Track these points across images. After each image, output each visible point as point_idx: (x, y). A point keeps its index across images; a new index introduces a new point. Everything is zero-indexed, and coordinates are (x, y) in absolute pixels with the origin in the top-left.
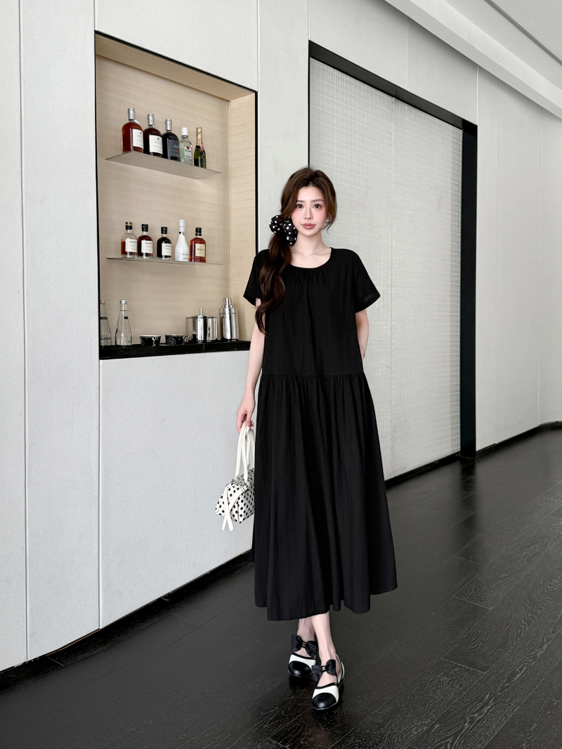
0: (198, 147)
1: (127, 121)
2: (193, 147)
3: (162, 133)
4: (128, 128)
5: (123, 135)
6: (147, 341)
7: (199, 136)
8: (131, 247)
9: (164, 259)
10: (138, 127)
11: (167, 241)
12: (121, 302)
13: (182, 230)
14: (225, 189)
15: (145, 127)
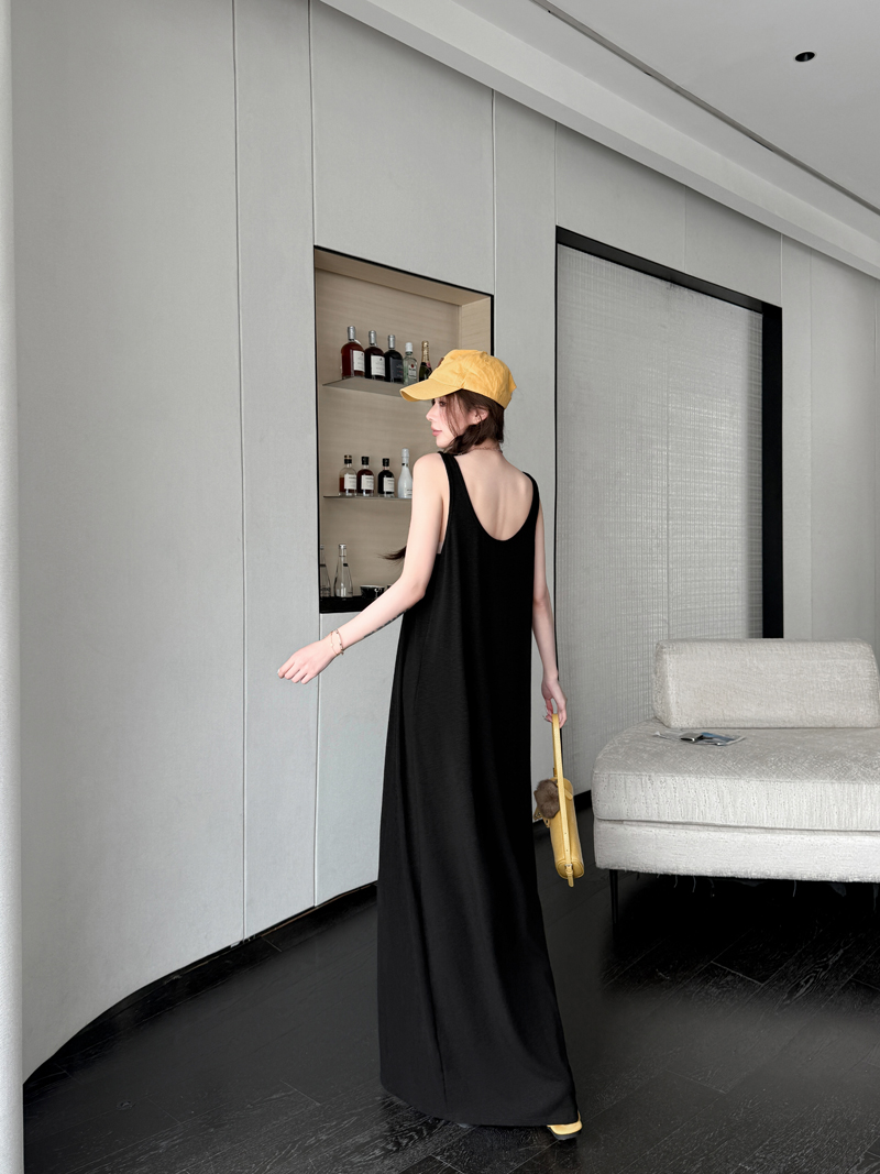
0: (423, 364)
3: (384, 351)
4: (348, 349)
5: (343, 356)
6: (369, 593)
7: (425, 352)
8: (350, 483)
9: (385, 495)
10: (359, 348)
11: (389, 474)
12: (339, 546)
13: (405, 461)
15: (366, 346)
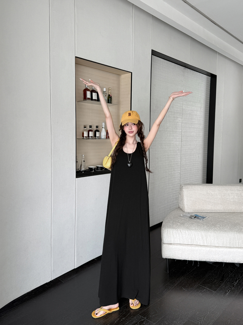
0: (109, 95)
1: (85, 88)
2: (107, 95)
4: (85, 90)
5: (84, 93)
6: (91, 169)
7: (110, 91)
8: (86, 134)
9: (97, 138)
10: (88, 90)
11: (98, 131)
12: (82, 155)
13: (103, 126)
14: (118, 109)
15: (91, 90)
